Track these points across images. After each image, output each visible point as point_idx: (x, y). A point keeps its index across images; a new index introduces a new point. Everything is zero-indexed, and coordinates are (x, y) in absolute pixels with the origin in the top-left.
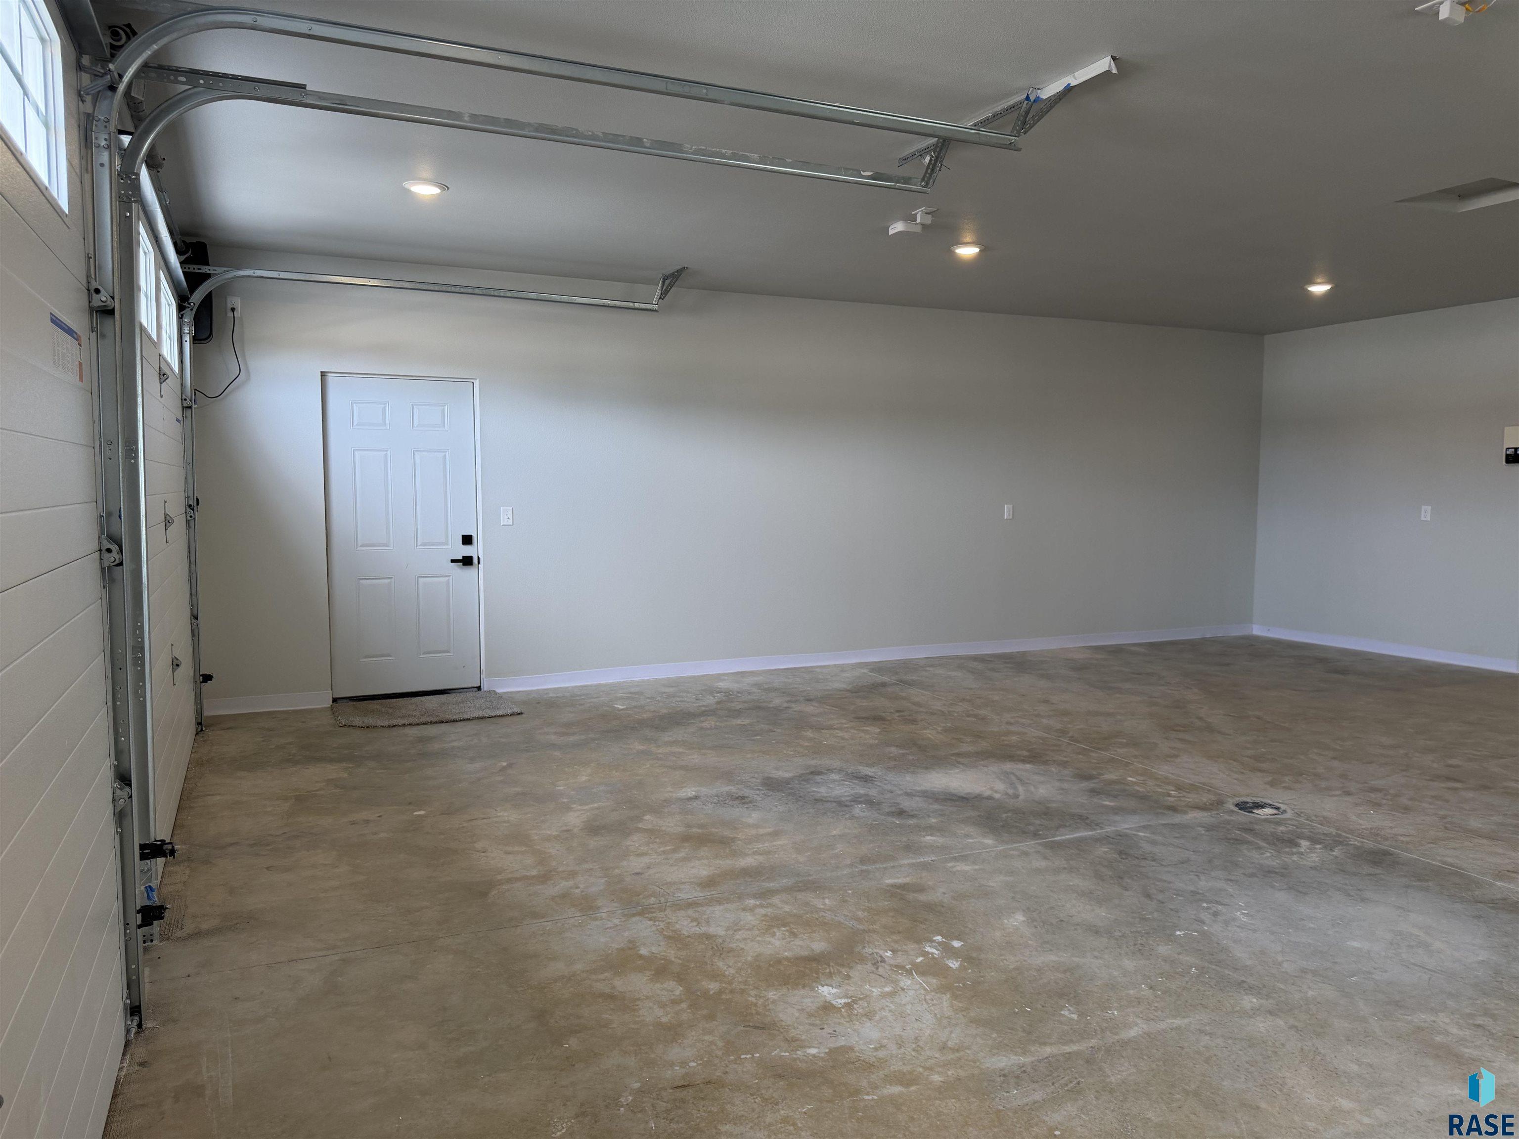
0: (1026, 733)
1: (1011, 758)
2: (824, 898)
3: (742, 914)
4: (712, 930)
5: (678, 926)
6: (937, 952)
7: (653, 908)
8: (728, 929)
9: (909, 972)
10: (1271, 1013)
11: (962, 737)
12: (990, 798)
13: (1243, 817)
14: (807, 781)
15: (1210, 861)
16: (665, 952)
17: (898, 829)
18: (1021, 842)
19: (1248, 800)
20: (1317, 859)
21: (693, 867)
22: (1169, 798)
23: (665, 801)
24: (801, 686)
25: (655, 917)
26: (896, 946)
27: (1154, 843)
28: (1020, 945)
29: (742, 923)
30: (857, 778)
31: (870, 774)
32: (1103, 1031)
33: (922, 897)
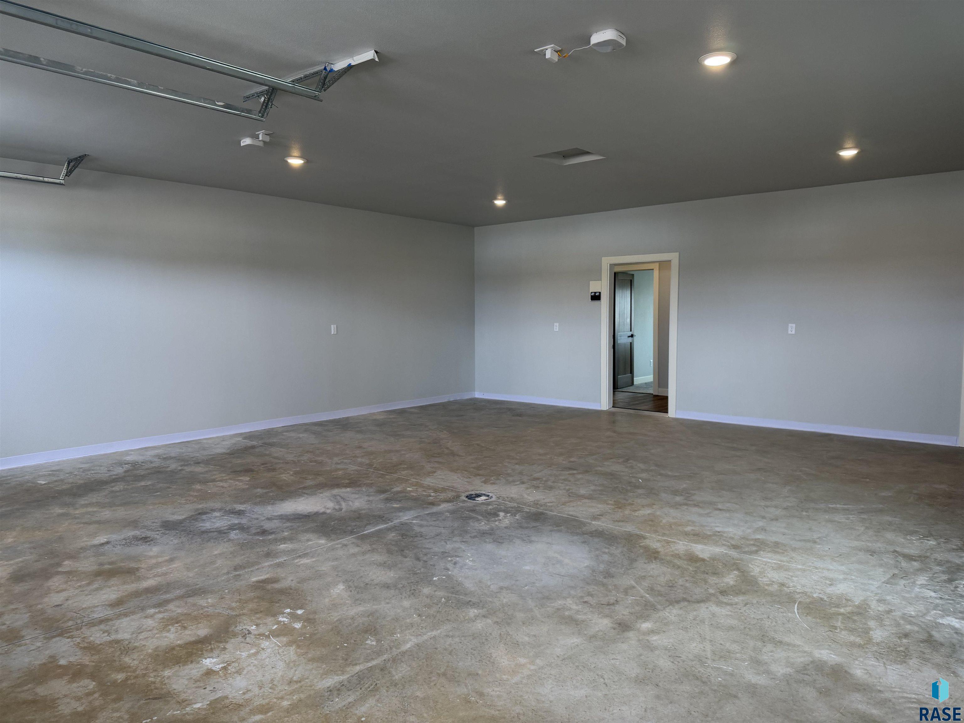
0: (347, 469)
1: (338, 486)
2: (207, 599)
3: (145, 620)
4: (120, 636)
5: (92, 639)
6: (286, 620)
7: (71, 629)
8: (133, 633)
9: (268, 637)
10: (484, 616)
11: (306, 476)
12: (324, 513)
13: (470, 503)
14: (196, 520)
15: (453, 532)
16: (81, 659)
17: (262, 543)
18: (342, 538)
19: (473, 493)
20: (508, 522)
21: (104, 594)
22: (430, 498)
23: (81, 549)
24: (191, 454)
25: (72, 636)
26: (259, 621)
27: (421, 526)
28: (341, 604)
29: (144, 627)
30: (233, 513)
31: (242, 509)
32: (391, 648)
33: (277, 586)
